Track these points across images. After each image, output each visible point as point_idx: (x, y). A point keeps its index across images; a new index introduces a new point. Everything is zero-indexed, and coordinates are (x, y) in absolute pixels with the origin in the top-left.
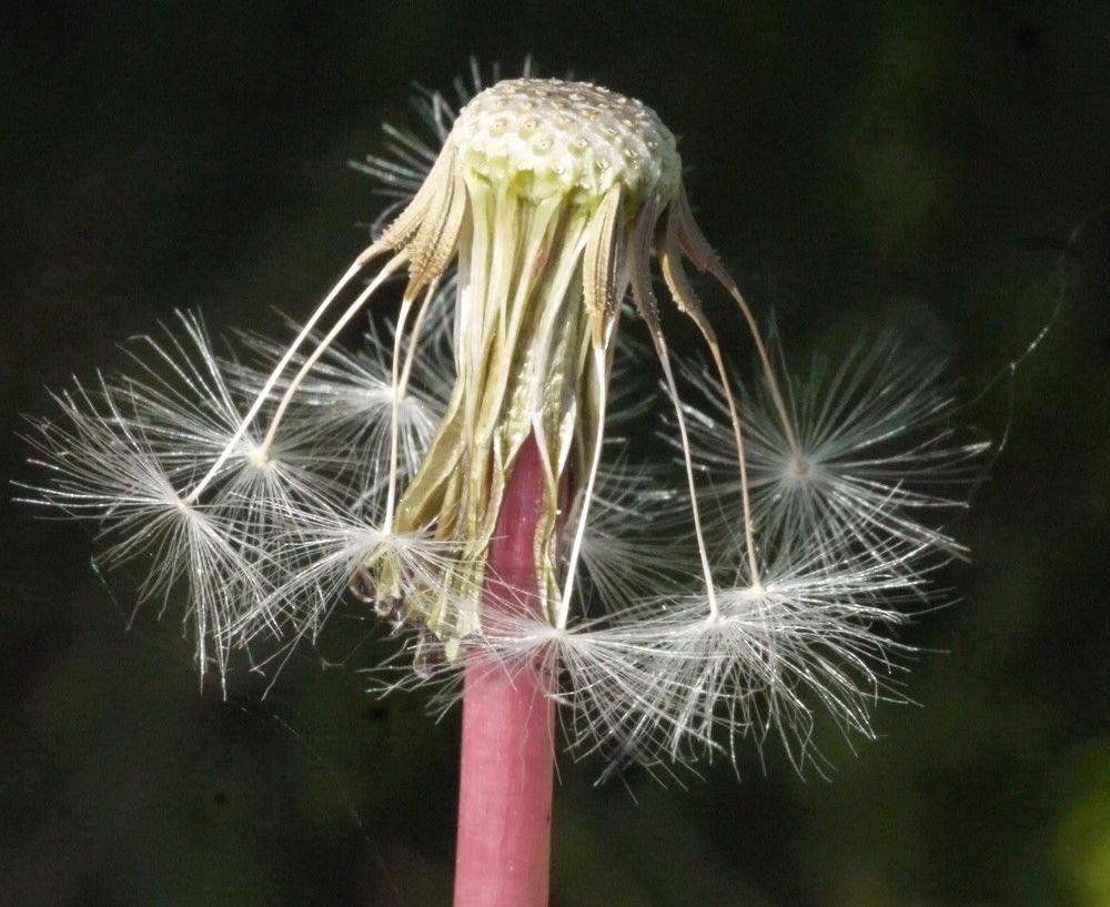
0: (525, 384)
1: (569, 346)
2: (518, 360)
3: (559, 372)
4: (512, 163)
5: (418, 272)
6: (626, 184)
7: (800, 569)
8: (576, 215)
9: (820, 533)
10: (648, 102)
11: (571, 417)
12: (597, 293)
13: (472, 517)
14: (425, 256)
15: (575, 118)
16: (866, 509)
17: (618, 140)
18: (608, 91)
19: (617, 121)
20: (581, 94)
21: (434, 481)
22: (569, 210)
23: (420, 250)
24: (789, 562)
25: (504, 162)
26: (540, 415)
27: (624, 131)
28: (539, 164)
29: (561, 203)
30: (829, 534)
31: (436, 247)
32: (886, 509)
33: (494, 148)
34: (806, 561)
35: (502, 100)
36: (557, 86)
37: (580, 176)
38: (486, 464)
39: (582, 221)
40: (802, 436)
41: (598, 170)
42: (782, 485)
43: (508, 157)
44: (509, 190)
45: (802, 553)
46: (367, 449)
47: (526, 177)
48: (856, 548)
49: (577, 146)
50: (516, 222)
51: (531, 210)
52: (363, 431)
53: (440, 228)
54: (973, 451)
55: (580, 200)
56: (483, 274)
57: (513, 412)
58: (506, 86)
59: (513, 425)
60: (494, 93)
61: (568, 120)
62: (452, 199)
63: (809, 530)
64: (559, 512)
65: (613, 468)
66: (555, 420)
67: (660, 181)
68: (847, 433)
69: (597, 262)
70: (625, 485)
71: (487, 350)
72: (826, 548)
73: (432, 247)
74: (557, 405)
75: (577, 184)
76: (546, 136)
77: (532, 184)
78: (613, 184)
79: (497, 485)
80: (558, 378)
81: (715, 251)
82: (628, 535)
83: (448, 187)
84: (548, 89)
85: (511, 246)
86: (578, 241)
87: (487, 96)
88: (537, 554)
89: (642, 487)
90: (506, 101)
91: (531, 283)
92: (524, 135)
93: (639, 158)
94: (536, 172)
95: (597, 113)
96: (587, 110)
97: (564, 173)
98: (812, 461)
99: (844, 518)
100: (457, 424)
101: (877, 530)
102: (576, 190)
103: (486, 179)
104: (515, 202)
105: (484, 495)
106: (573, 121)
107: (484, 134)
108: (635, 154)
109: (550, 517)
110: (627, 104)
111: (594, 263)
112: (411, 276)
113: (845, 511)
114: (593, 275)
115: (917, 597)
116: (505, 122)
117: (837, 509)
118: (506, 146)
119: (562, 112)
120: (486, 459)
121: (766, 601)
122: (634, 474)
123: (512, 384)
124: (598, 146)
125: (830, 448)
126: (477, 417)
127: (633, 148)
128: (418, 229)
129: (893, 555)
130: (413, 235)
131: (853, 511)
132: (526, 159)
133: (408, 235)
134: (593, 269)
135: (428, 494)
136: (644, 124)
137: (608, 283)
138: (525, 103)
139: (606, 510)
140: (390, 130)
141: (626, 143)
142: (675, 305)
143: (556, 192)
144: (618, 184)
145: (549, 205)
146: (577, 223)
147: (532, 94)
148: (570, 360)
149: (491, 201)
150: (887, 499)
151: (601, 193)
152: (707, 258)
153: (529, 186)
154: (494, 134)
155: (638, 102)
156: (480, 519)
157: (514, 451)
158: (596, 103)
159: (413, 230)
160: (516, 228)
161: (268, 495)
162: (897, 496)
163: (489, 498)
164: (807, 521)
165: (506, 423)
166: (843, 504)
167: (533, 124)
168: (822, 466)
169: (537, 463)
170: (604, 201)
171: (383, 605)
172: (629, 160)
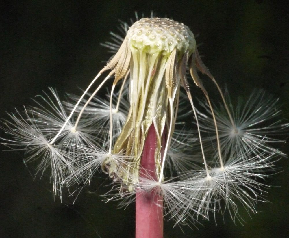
0: (150, 109)
1: (163, 97)
2: (148, 102)
3: (160, 105)
4: (144, 43)
5: (117, 76)
6: (178, 49)
7: (235, 162)
8: (163, 59)
9: (242, 151)
10: (186, 24)
11: (164, 118)
12: (170, 82)
13: (136, 148)
14: (119, 71)
15: (162, 29)
16: (256, 143)
17: (175, 36)
18: (173, 21)
19: (175, 30)
20: (164, 22)
21: (125, 138)
22: (161, 57)
23: (118, 70)
24: (233, 159)
25: (142, 43)
26: (155, 118)
27: (177, 33)
28: (151, 44)
29: (159, 55)
30: (245, 151)
31: (122, 69)
32: (262, 143)
33: (139, 39)
34: (238, 159)
35: (141, 25)
36: (158, 20)
37: (164, 47)
38: (139, 133)
39: (165, 60)
40: (236, 121)
41: (169, 45)
42: (230, 137)
43: (142, 42)
44: (143, 51)
45: (237, 157)
46: (106, 127)
47: (148, 47)
48: (253, 155)
49: (163, 38)
50: (146, 61)
51: (150, 57)
52: (105, 122)
53: (124, 63)
54: (287, 125)
55: (164, 54)
56: (137, 76)
57: (147, 117)
58: (143, 20)
59: (147, 121)
60: (139, 22)
61: (160, 30)
62: (127, 54)
63: (239, 150)
64: (162, 147)
65: (181, 131)
66: (159, 119)
67: (188, 48)
68: (250, 120)
69: (170, 72)
70: (185, 136)
71: (139, 99)
72: (244, 155)
73: (121, 69)
74: (160, 115)
75: (163, 49)
76: (154, 35)
77: (150, 49)
78: (174, 49)
79: (143, 139)
80: (160, 107)
81: (207, 68)
82: (185, 152)
83: (126, 51)
84: (155, 21)
85: (145, 68)
86: (164, 66)
87: (137, 23)
88: (156, 159)
89: (190, 137)
90: (142, 25)
91: (151, 79)
92: (147, 35)
93: (182, 41)
94: (151, 46)
95: (169, 28)
96: (166, 27)
97: (159, 46)
98: (239, 129)
99: (249, 146)
100: (130, 121)
101: (259, 150)
102: (163, 51)
103: (136, 48)
104: (145, 55)
105: (139, 142)
106: (162, 30)
107: (135, 35)
108: (181, 40)
109: (159, 148)
110: (179, 25)
111: (169, 73)
112: (115, 77)
113: (249, 144)
114: (169, 76)
115: (272, 170)
116: (142, 31)
117: (247, 143)
118: (142, 38)
119: (159, 28)
120: (140, 131)
121: (225, 172)
122: (187, 133)
123: (146, 109)
124: (169, 38)
125: (244, 125)
126: (136, 118)
127: (180, 38)
128: (117, 63)
129: (264, 157)
130: (116, 65)
131: (252, 144)
132: (148, 42)
133: (114, 65)
134: (169, 75)
135: (123, 142)
136: (184, 31)
137: (173, 78)
138: (148, 25)
139: (179, 144)
140: (112, 33)
141: (178, 36)
142: (195, 84)
143: (157, 52)
144: (175, 49)
145: (155, 56)
146: (164, 61)
147: (150, 22)
148: (164, 101)
149: (138, 54)
150: (261, 141)
151: (171, 51)
152: (205, 70)
153: (149, 50)
154: (138, 35)
155: (182, 24)
156: (138, 149)
157: (147, 129)
158: (169, 25)
159: (116, 63)
160: (146, 63)
161: (76, 143)
162: (265, 139)
163: (140, 143)
164: (238, 147)
165: (145, 121)
166: (249, 142)
167: (150, 32)
168: (242, 131)
169: (155, 132)
170: (172, 54)
171: (111, 175)
172: (179, 42)
